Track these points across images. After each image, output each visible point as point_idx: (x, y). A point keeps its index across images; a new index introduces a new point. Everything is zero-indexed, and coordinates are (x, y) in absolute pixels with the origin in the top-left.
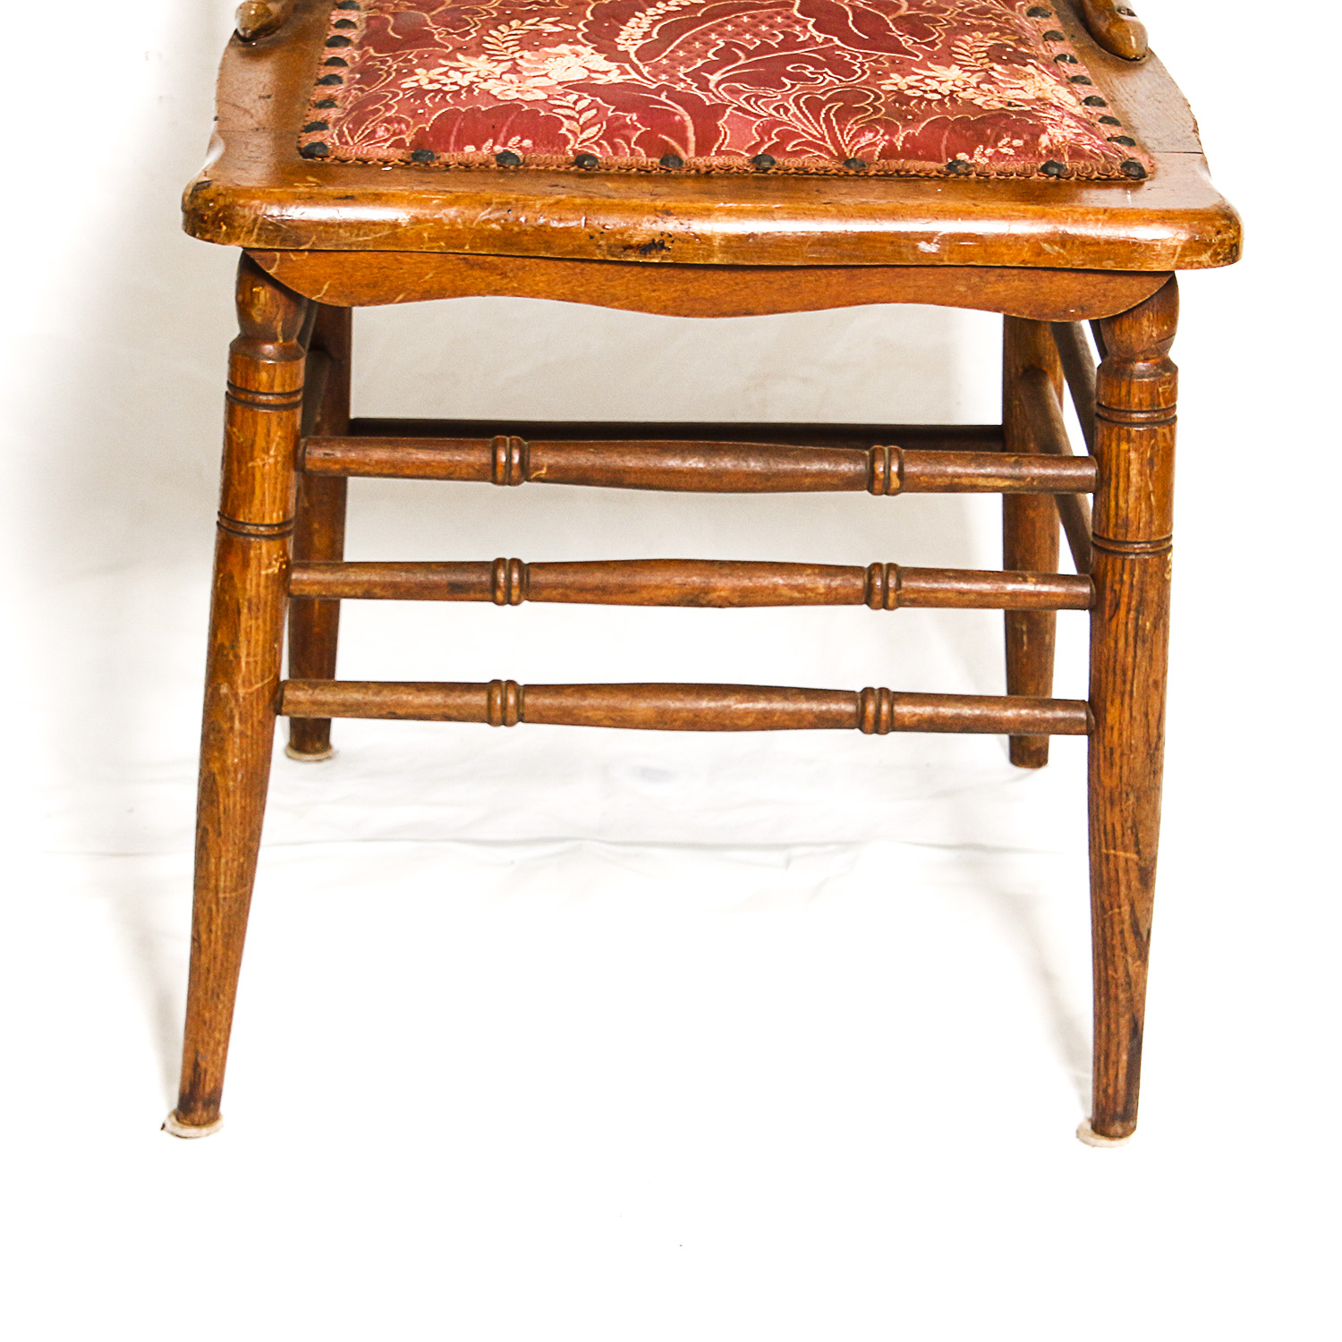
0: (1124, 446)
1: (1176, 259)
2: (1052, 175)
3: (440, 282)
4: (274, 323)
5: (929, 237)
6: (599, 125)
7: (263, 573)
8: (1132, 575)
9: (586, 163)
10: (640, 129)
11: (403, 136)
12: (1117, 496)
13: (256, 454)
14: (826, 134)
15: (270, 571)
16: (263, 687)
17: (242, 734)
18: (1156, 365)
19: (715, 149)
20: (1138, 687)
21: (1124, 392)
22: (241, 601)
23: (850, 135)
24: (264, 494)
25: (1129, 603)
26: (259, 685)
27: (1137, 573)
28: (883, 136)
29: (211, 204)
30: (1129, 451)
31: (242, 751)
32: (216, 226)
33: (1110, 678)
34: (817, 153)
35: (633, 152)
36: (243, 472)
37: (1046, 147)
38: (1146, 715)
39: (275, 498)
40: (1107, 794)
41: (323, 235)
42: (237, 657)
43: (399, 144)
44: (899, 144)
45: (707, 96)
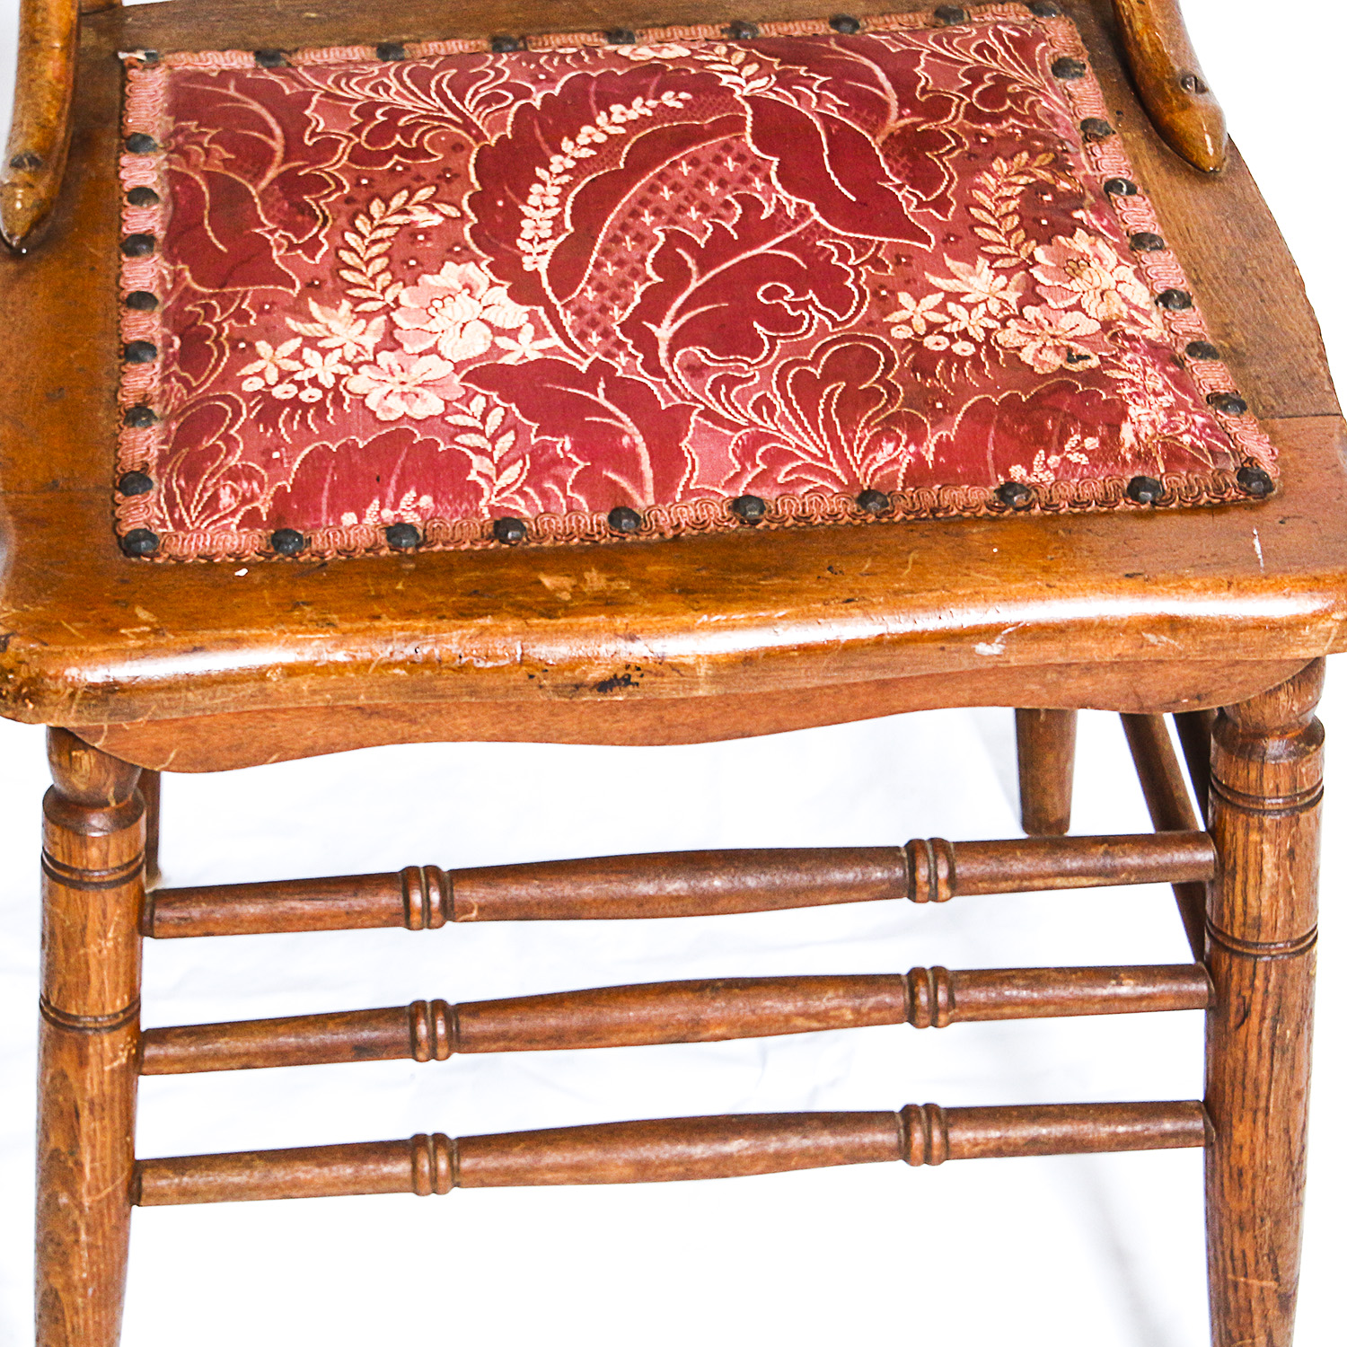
0: (1254, 837)
1: (1330, 641)
2: (1145, 503)
3: (326, 737)
4: (104, 790)
5: (988, 633)
6: (520, 463)
7: (107, 1068)
8: (1267, 979)
9: (510, 535)
10: (577, 465)
11: (255, 504)
12: (1245, 893)
13: (88, 939)
14: (830, 452)
15: (116, 1064)
16: (114, 1191)
17: (91, 1247)
18: (1296, 738)
19: (680, 489)
20: (1276, 1099)
21: (1253, 775)
22: (79, 1102)
23: (862, 449)
24: (103, 983)
25: (1263, 1011)
26: (110, 1189)
27: (1273, 978)
28: (906, 446)
29: (11, 676)
30: (1262, 842)
31: (91, 1263)
32: (20, 703)
33: (1238, 1093)
34: (820, 482)
35: (570, 500)
36: (72, 960)
37: (1132, 447)
38: (1287, 1131)
39: (117, 984)
40: (1234, 1217)
41: (166, 703)
42: (79, 1165)
43: (251, 520)
44: (930, 457)
45: (658, 385)
